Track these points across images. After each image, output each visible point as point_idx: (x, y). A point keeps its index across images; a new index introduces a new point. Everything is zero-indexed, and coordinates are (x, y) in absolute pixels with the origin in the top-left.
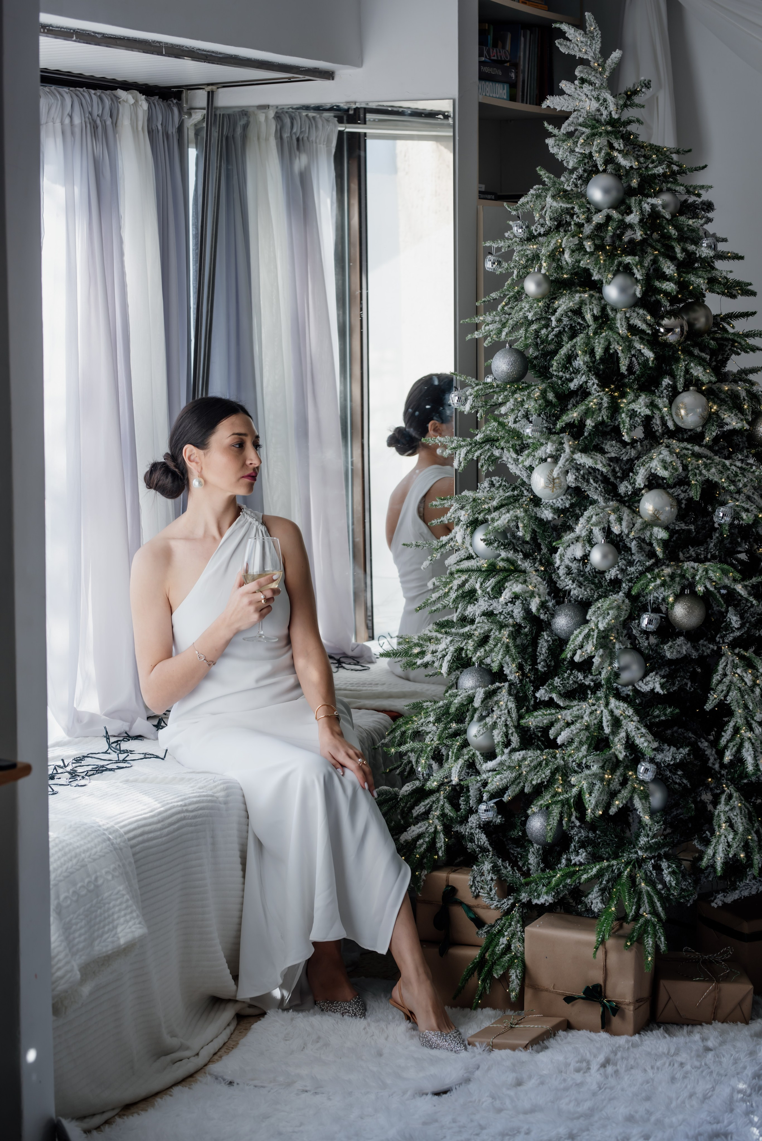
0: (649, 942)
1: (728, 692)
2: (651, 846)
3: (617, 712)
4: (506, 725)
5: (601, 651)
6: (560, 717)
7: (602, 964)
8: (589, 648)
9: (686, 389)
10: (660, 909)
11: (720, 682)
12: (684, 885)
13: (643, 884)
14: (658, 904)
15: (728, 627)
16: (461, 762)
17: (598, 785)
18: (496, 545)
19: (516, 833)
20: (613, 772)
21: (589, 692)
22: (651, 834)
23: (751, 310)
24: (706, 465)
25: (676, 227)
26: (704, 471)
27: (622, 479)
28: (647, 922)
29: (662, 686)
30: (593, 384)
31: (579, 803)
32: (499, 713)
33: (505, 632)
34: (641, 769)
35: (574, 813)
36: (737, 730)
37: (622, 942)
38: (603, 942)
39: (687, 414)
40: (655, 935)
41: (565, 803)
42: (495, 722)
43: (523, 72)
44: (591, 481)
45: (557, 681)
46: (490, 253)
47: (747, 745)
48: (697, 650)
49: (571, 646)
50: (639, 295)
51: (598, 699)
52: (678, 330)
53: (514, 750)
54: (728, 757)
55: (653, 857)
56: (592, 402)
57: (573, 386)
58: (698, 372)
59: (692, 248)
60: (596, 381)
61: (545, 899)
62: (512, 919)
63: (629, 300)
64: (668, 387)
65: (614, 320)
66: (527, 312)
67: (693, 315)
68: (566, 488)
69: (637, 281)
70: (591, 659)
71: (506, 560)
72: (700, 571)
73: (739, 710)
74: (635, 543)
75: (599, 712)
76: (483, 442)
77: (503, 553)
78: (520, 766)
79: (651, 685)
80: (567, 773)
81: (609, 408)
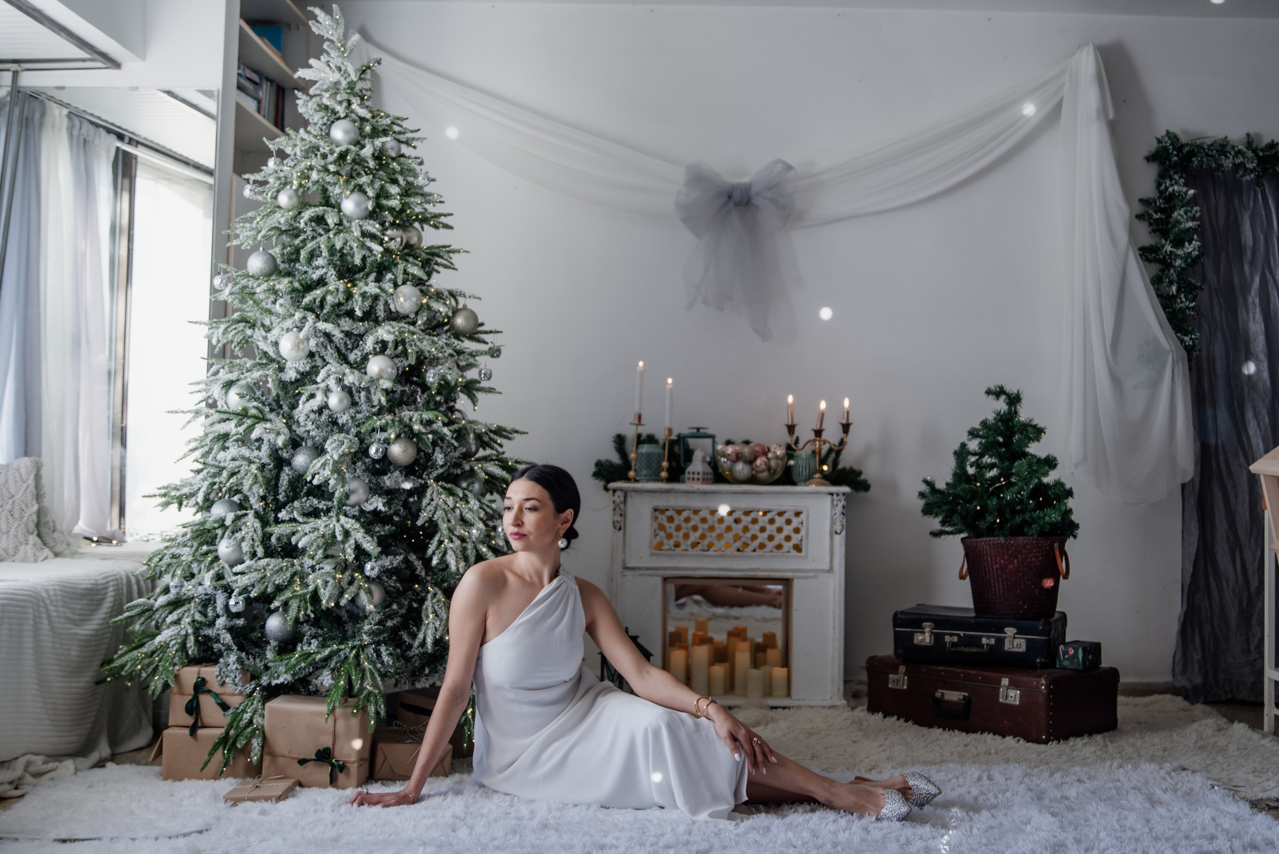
0: (372, 709)
1: (435, 513)
2: (374, 632)
3: (348, 526)
4: (253, 540)
5: (336, 475)
6: (300, 529)
7: (332, 729)
8: (327, 472)
9: (404, 283)
10: (380, 683)
11: (429, 504)
12: (398, 664)
13: (366, 664)
14: (379, 679)
15: (434, 466)
16: (212, 572)
17: (331, 581)
18: (248, 397)
19: (256, 634)
20: (343, 573)
21: (322, 514)
22: (373, 622)
23: (447, 244)
24: (419, 340)
25: (399, 164)
26: (418, 343)
27: (352, 350)
28: (370, 693)
29: (384, 505)
30: (332, 275)
31: (315, 597)
32: (246, 531)
33: (254, 467)
34: (368, 566)
35: (310, 608)
36: (441, 542)
37: (349, 710)
38: (333, 710)
39: (405, 301)
40: (376, 704)
41: (302, 598)
42: (243, 538)
43: (264, 108)
44: (329, 347)
45: (296, 504)
46: (249, 183)
47: (450, 552)
49: (309, 474)
50: (370, 208)
51: (330, 517)
52: (399, 240)
53: (260, 559)
54: (435, 562)
55: (374, 642)
56: (331, 288)
57: (315, 276)
58: (413, 272)
59: (411, 179)
60: (334, 273)
61: (284, 678)
62: (253, 700)
63: (362, 211)
64: (390, 280)
65: (350, 227)
66: (281, 219)
67: (409, 235)
68: (307, 352)
69: (369, 198)
70: (326, 482)
71: (257, 408)
72: (416, 416)
73: (443, 526)
74: (363, 394)
75: (331, 526)
76: (239, 322)
77: (255, 404)
78: (265, 570)
79: (375, 505)
80: (303, 576)
81: (344, 292)
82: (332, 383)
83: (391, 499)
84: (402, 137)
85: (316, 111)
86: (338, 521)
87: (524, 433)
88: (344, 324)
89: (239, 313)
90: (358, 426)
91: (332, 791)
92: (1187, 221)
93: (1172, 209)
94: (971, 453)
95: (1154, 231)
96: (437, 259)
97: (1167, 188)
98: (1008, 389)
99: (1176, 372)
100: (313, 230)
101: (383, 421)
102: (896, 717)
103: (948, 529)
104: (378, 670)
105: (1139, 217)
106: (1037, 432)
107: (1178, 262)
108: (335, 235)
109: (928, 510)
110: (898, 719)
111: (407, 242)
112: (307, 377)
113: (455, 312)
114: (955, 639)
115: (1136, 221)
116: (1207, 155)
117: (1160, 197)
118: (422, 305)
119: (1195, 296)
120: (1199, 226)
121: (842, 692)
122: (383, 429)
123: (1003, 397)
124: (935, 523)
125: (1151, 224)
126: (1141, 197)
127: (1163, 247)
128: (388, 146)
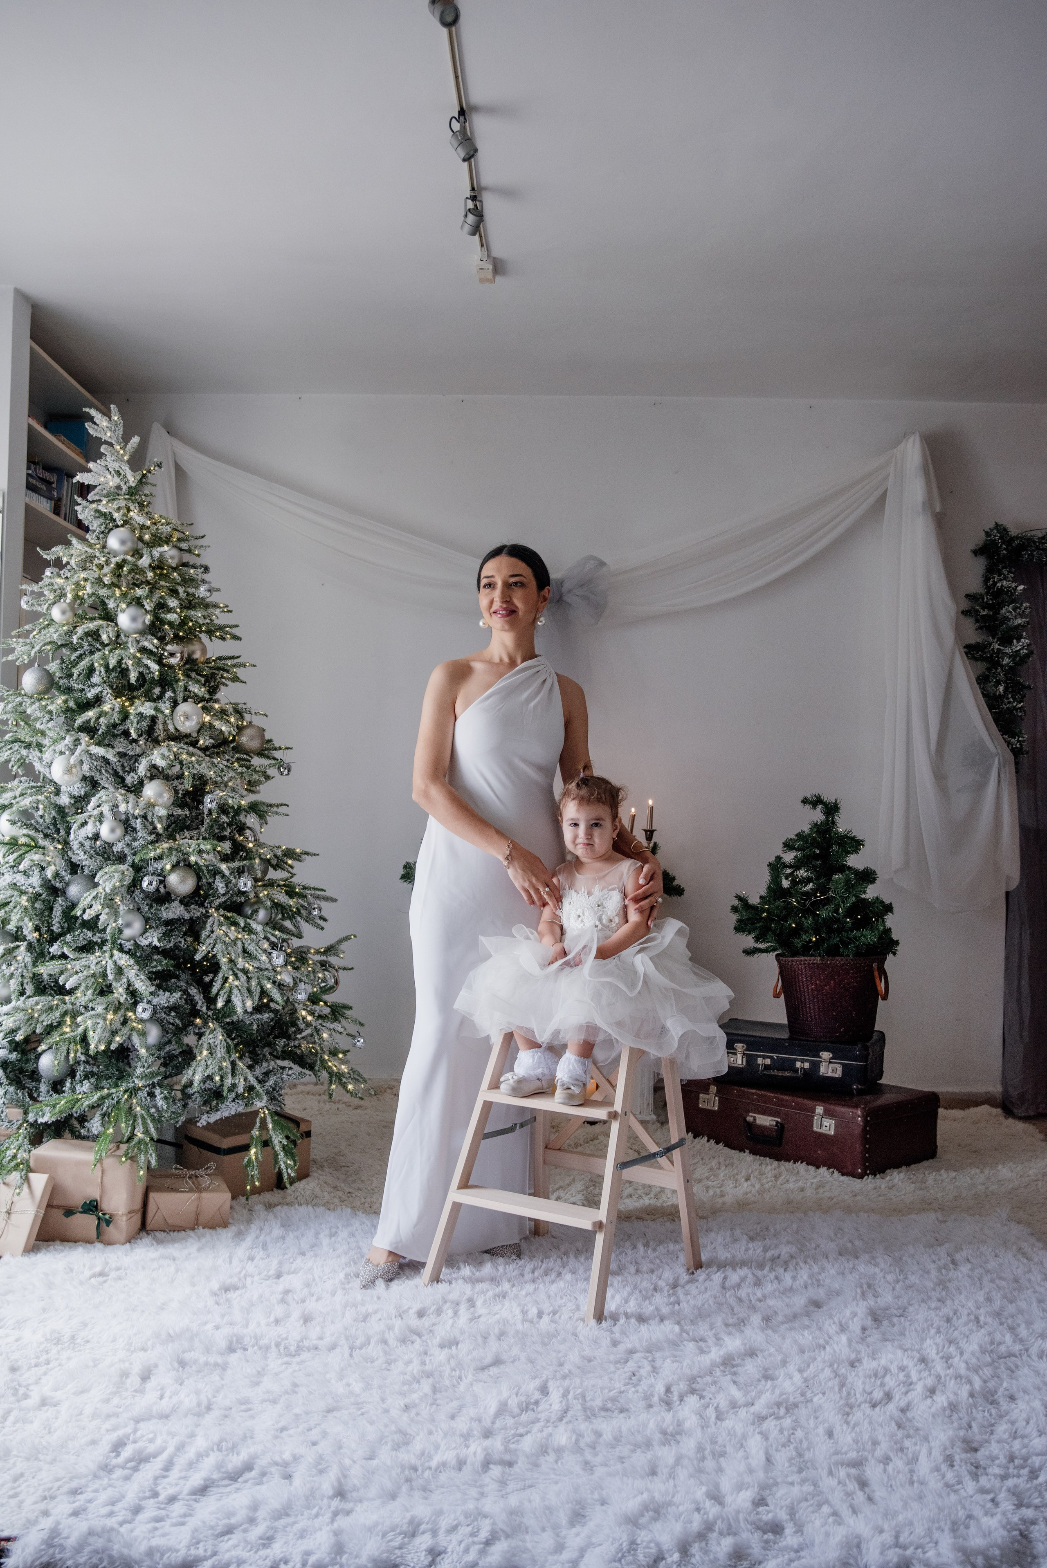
1: (215, 945)
2: (146, 1076)
3: (122, 963)
4: (22, 976)
5: (107, 910)
6: (69, 966)
7: (99, 1181)
8: (97, 907)
9: (185, 700)
10: (152, 1129)
11: (208, 937)
12: (174, 1108)
13: (138, 1109)
14: (151, 1125)
15: (216, 895)
17: (101, 1024)
18: (19, 824)
20: (115, 1012)
21: (97, 947)
22: (146, 1065)
23: (237, 655)
24: (197, 762)
25: (181, 574)
26: (196, 766)
27: (129, 772)
28: (140, 1141)
29: (159, 940)
30: (107, 692)
31: (84, 1039)
32: (16, 965)
33: (25, 898)
34: (139, 1008)
35: (79, 1050)
36: (225, 980)
37: (118, 1160)
38: (100, 1160)
39: (185, 721)
40: (147, 1152)
41: (72, 1041)
42: (12, 974)
43: (66, 506)
44: (103, 772)
45: (69, 937)
46: (26, 594)
48: (189, 912)
49: (81, 906)
50: (148, 623)
51: (105, 951)
52: (180, 654)
53: (29, 997)
55: (149, 1085)
56: (106, 708)
57: (91, 694)
58: (195, 689)
59: (192, 590)
60: (110, 691)
62: (19, 1137)
63: (139, 625)
64: (170, 698)
65: (126, 643)
66: (53, 634)
67: (192, 647)
68: (81, 776)
69: (147, 612)
70: (97, 917)
71: (28, 836)
72: (194, 843)
73: (224, 961)
74: (139, 821)
75: (104, 963)
76: (13, 742)
77: (25, 831)
78: (33, 1010)
79: (150, 940)
80: (75, 1015)
81: (120, 712)
82: (106, 809)
83: (171, 931)
84: (184, 546)
85: (95, 517)
86: (112, 956)
87: (315, 855)
88: (119, 745)
89: (11, 734)
90: (135, 854)
91: (99, 1246)
92: (1016, 618)
93: (1000, 606)
94: (785, 866)
95: (981, 628)
96: (222, 672)
97: (995, 583)
98: (825, 798)
99: (1002, 775)
100: (90, 645)
101: (158, 851)
102: (706, 1138)
103: (762, 946)
104: (151, 1115)
105: (965, 613)
106: (854, 844)
107: (1006, 661)
108: (111, 651)
109: (741, 927)
110: (708, 1141)
111: (190, 655)
112: (80, 802)
113: (240, 729)
114: (768, 1061)
115: (962, 617)
116: (1038, 548)
117: (987, 593)
118: (204, 724)
119: (1024, 696)
120: (1028, 623)
121: (651, 1107)
122: (160, 858)
123: (820, 806)
124: (749, 941)
125: (977, 621)
126: (967, 593)
127: (991, 644)
128: (167, 556)
